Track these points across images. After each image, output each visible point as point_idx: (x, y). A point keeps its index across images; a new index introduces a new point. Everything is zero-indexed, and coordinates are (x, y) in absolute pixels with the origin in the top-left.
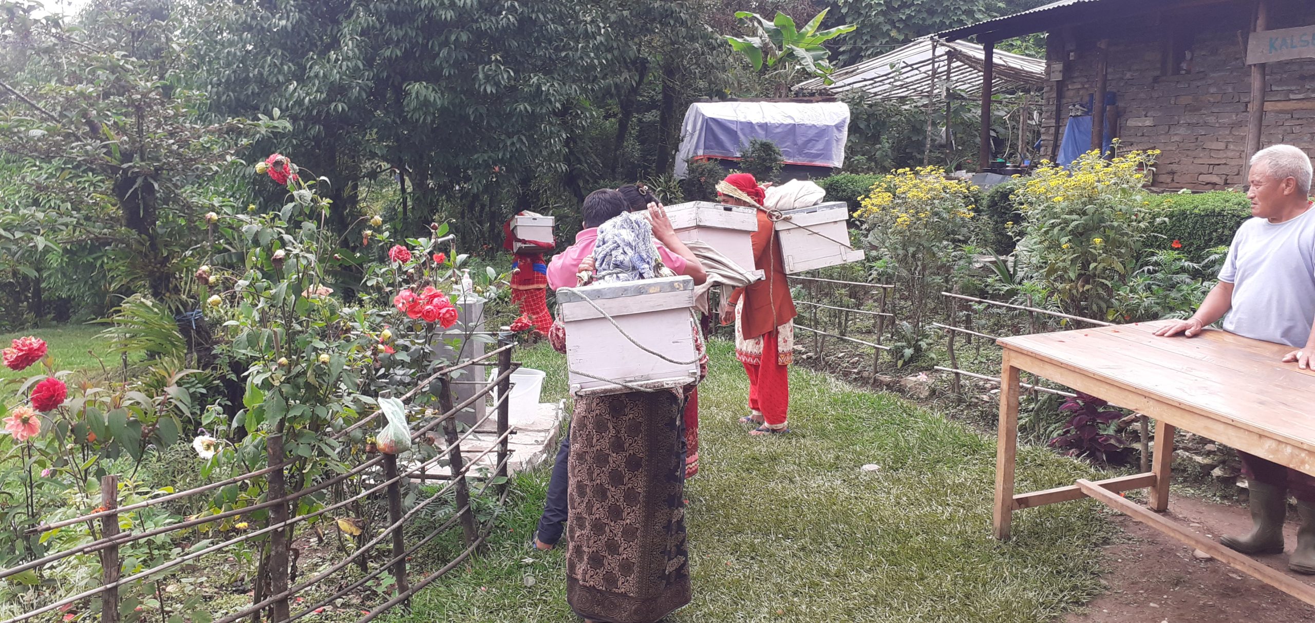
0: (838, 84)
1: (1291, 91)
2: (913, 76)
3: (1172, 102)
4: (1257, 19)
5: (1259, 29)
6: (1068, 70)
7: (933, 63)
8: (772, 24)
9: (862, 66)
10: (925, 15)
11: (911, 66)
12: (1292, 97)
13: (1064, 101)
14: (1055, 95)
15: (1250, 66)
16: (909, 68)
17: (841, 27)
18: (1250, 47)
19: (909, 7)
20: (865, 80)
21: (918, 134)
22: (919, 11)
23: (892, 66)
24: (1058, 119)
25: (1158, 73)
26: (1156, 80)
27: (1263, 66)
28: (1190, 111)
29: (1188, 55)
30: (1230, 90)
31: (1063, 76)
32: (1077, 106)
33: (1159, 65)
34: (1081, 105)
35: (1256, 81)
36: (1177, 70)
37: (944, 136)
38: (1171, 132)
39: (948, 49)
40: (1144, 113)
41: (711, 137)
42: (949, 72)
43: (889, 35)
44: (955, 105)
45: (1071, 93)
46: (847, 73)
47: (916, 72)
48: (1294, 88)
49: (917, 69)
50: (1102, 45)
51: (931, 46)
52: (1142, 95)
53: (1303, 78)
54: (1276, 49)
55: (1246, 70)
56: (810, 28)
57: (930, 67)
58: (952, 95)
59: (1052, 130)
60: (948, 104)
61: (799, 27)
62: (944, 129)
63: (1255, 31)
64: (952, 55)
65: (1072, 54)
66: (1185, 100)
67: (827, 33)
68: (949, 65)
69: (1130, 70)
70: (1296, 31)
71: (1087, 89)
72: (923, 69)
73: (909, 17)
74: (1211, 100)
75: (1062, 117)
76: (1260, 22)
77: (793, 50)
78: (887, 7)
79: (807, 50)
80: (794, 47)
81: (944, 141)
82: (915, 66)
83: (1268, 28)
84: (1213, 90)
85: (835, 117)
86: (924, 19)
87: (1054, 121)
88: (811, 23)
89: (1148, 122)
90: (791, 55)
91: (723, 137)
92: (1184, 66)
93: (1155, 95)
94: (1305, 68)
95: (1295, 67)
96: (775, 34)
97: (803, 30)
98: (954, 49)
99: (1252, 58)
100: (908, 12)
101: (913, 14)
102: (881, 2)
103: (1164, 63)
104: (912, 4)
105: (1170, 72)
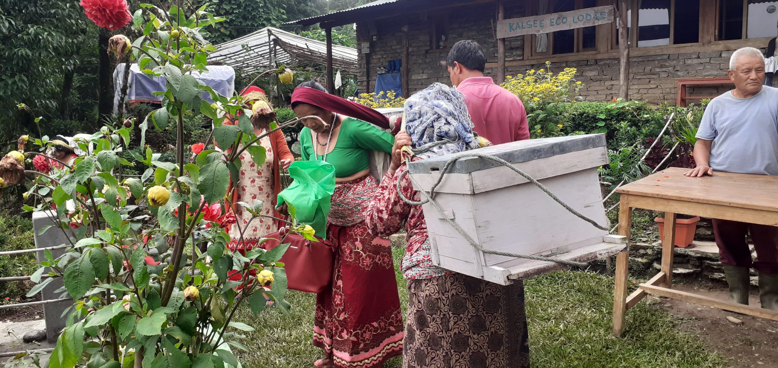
3: (438, 65)
4: (499, 13)
5: (500, 19)
6: (372, 46)
10: (241, 20)
13: (371, 66)
14: (365, 62)
15: (497, 40)
18: (498, 29)
19: (231, 14)
22: (237, 17)
23: (244, 45)
24: (368, 76)
25: (428, 48)
26: (427, 52)
27: (504, 40)
29: (443, 38)
32: (382, 68)
33: (428, 43)
34: (384, 68)
35: (501, 48)
36: (438, 47)
37: (276, 91)
39: (274, 38)
40: (422, 71)
41: (140, 87)
43: (220, 31)
47: (252, 52)
49: (253, 50)
50: (405, 29)
51: (267, 35)
52: (420, 61)
54: (513, 30)
55: (494, 43)
59: (365, 83)
62: (276, 87)
64: (277, 41)
65: (374, 37)
68: (275, 47)
69: (411, 47)
70: (525, 19)
71: (385, 58)
72: (256, 51)
73: (232, 20)
75: (370, 75)
76: (501, 15)
81: (276, 95)
83: (505, 18)
85: (226, 75)
86: (241, 22)
87: (366, 78)
89: (425, 76)
91: (148, 87)
92: (442, 44)
93: (427, 61)
98: (278, 38)
99: (500, 35)
100: (230, 17)
101: (234, 19)
102: (213, 10)
103: (431, 42)
104: (233, 13)
105: (434, 47)
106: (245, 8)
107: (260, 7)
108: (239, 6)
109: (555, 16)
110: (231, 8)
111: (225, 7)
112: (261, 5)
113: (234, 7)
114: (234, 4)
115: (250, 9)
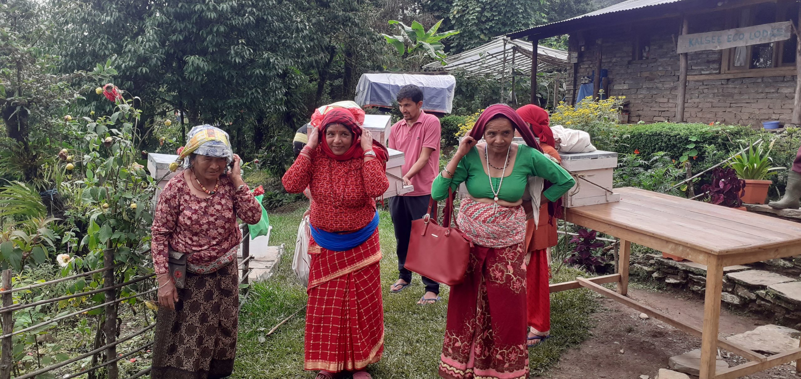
0: (449, 65)
1: (703, 70)
2: (493, 61)
3: (639, 75)
4: (682, 27)
5: (683, 33)
6: (581, 56)
7: (504, 54)
8: (410, 28)
9: (463, 54)
10: (500, 26)
11: (492, 55)
12: (703, 72)
13: (579, 75)
14: (573, 71)
15: (679, 54)
16: (491, 57)
17: (451, 31)
18: (679, 44)
19: (491, 21)
20: (465, 63)
21: (496, 95)
22: (497, 24)
23: (481, 54)
24: (575, 85)
25: (630, 59)
26: (629, 63)
27: (686, 55)
28: (649, 80)
29: (647, 49)
30: (670, 69)
31: (578, 61)
32: (586, 78)
33: (631, 54)
34: (588, 77)
35: (682, 63)
36: (641, 57)
37: (511, 96)
38: (638, 92)
39: (513, 45)
40: (623, 82)
41: (374, 94)
42: (513, 59)
43: (479, 37)
44: (517, 78)
45: (582, 70)
46: (455, 59)
47: (495, 59)
48: (704, 68)
49: (495, 57)
50: (599, 42)
51: (503, 44)
52: (622, 71)
53: (709, 62)
54: (693, 45)
55: (677, 57)
56: (433, 31)
57: (503, 56)
58: (516, 73)
59: (572, 92)
60: (513, 78)
61: (426, 30)
62: (511, 92)
63: (681, 34)
64: (516, 49)
65: (583, 47)
66: (646, 74)
67: (443, 35)
68: (514, 55)
69: (615, 57)
70: (704, 35)
71: (591, 68)
72: (499, 57)
73: (491, 27)
74: (660, 74)
75: (577, 84)
76: (685, 29)
77: (423, 44)
78: (479, 21)
79: (431, 44)
80: (423, 42)
81: (511, 100)
82: (494, 55)
83: (690, 32)
84: (660, 69)
85: (447, 84)
86: (500, 29)
87: (572, 86)
88: (433, 28)
89: (626, 87)
90: (421, 46)
91: (381, 94)
92: (645, 54)
93: (629, 71)
94: (710, 56)
95: (704, 56)
96: (412, 34)
97: (428, 32)
98: (517, 46)
99: (680, 50)
100: (490, 24)
101: (493, 25)
102: (475, 17)
103: (634, 53)
104: (493, 19)
105: (637, 58)
106: (505, 15)
107: (519, 13)
108: (500, 13)
109: (732, 32)
110: (493, 15)
111: (486, 14)
112: (520, 11)
113: (494, 14)
114: (495, 11)
115: (510, 15)
